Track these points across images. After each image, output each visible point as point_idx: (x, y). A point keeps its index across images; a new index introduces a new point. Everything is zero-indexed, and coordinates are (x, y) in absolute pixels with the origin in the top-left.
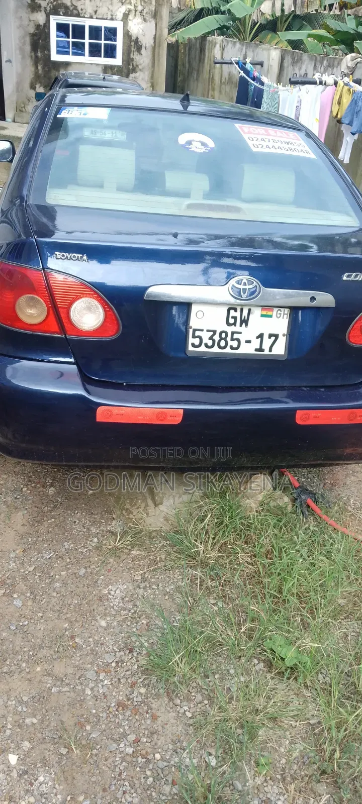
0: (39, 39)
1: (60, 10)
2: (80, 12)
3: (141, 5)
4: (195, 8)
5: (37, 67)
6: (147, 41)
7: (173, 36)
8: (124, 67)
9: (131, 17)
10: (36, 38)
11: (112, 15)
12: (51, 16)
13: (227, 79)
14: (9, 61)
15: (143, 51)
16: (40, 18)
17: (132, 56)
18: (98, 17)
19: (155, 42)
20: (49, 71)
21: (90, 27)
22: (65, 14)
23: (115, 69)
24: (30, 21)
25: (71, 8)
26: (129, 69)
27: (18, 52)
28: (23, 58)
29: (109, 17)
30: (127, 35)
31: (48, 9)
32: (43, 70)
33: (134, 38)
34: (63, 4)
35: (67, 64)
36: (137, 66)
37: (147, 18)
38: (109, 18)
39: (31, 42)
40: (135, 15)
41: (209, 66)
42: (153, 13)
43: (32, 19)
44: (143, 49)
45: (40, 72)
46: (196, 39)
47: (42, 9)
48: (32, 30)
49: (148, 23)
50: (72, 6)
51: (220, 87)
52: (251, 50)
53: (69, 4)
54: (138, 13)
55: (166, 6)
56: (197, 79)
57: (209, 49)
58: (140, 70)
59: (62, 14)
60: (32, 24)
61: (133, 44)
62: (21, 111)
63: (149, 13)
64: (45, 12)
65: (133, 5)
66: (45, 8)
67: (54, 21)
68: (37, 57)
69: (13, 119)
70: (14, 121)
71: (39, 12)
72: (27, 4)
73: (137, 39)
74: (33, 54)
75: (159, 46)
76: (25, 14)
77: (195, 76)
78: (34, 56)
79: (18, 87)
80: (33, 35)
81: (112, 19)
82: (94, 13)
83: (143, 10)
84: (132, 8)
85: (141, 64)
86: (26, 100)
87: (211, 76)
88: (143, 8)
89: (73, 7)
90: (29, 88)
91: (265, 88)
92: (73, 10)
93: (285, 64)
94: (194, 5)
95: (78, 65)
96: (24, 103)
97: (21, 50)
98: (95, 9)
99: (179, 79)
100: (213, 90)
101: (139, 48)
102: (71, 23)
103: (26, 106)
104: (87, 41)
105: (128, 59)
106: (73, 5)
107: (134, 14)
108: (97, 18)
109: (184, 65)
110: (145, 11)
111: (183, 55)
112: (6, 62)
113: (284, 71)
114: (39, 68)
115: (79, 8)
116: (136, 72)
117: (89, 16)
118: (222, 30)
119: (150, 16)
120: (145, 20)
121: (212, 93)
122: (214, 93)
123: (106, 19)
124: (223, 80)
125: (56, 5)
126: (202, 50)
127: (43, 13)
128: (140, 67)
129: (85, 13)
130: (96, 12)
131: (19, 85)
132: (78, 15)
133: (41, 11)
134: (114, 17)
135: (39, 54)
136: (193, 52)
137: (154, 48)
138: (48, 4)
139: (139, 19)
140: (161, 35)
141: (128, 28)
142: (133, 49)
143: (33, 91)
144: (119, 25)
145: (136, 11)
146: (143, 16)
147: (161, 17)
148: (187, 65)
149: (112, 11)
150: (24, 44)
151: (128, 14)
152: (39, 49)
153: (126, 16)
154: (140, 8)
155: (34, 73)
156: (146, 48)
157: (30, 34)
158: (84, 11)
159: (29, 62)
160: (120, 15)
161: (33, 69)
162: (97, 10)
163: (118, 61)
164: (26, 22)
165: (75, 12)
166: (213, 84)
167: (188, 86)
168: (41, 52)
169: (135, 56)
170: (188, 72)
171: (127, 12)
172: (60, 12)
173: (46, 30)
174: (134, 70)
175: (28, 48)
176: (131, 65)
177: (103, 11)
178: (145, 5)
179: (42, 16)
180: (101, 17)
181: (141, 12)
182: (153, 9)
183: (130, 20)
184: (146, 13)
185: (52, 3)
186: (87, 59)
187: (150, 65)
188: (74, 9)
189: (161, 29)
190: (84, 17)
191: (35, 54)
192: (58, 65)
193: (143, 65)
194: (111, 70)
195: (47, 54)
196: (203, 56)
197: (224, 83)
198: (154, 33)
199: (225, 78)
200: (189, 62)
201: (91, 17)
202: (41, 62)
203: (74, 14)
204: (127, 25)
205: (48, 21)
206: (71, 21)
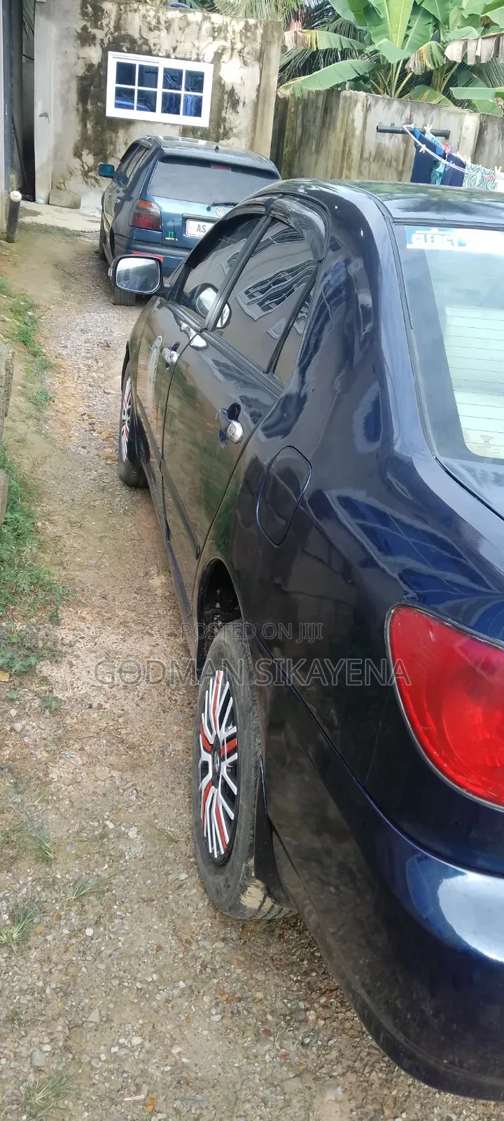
0: (90, 85)
1: (122, 44)
2: (152, 48)
3: (241, 41)
4: (317, 48)
5: (85, 126)
6: (247, 93)
7: (286, 88)
8: (212, 131)
9: (225, 57)
10: (85, 83)
11: (198, 55)
12: (110, 53)
13: (373, 153)
14: (45, 115)
15: (240, 108)
16: (94, 54)
17: (223, 114)
18: (178, 56)
19: (258, 96)
20: (103, 131)
21: (166, 70)
22: (130, 51)
23: (199, 133)
24: (79, 58)
25: (140, 42)
26: (219, 132)
27: (58, 102)
28: (66, 111)
29: (194, 57)
30: (218, 83)
31: (106, 42)
32: (93, 130)
33: (228, 88)
34: (128, 35)
35: (129, 123)
36: (231, 129)
37: (248, 61)
38: (193, 59)
39: (78, 89)
40: (232, 56)
41: (343, 134)
42: (258, 54)
43: (81, 56)
44: (241, 104)
45: (90, 132)
46: (318, 93)
47: (98, 42)
48: (81, 70)
49: (250, 68)
50: (140, 39)
51: (360, 165)
52: (421, 113)
53: (137, 36)
54: (235, 52)
55: (276, 45)
56: (318, 152)
57: (344, 109)
58: (235, 135)
59: (126, 50)
60: (81, 62)
61: (226, 97)
62: (59, 188)
63: (252, 54)
64: (101, 46)
65: (229, 41)
66: (102, 40)
67: (114, 58)
68: (85, 111)
69: (46, 199)
70: (48, 203)
71: (93, 47)
72: (76, 34)
73: (233, 90)
74: (80, 106)
75: (264, 101)
76: (72, 48)
77: (314, 147)
78: (81, 109)
79: (57, 154)
80: (82, 79)
81: (198, 60)
82: (172, 51)
83: (243, 49)
84: (228, 45)
85: (236, 127)
86: (68, 173)
87: (348, 149)
88: (243, 46)
89: (142, 40)
90: (72, 154)
91: (466, 171)
92: (141, 45)
93: (488, 136)
94: (316, 44)
95: (144, 125)
96: (63, 177)
97: (64, 101)
98: (174, 46)
99: (286, 150)
100: (349, 169)
101: (235, 103)
102: (138, 64)
103: (66, 181)
104: (160, 90)
105: (218, 120)
106: (142, 37)
107: (229, 54)
108: (176, 58)
109: (294, 130)
110: (246, 50)
111: (293, 116)
112: (41, 116)
113: (484, 145)
114: (89, 126)
115: (151, 42)
116: (229, 138)
117: (164, 55)
118: (359, 82)
119: (254, 59)
120: (245, 63)
121: (348, 172)
122: (350, 174)
123: (190, 60)
124: (366, 155)
125: (118, 36)
126: (328, 110)
127: (98, 47)
128: (235, 131)
129: (159, 50)
130: (175, 49)
131: (57, 150)
132: (149, 53)
133: (95, 44)
134: (201, 57)
135: (89, 107)
136: (311, 111)
137: (256, 105)
138: (106, 35)
139: (237, 61)
140: (268, 85)
141: (221, 74)
142: (225, 105)
143: (78, 160)
144: (207, 70)
145: (233, 49)
146: (243, 57)
147: (269, 59)
148: (299, 131)
149: (198, 48)
150: (68, 90)
151: (222, 54)
152: (89, 100)
153: (218, 57)
154: (239, 46)
155: (80, 133)
156: (244, 103)
157: (78, 76)
158: (158, 47)
159: (74, 118)
160: (209, 56)
161: (79, 128)
162: (176, 47)
163: (203, 121)
164: (72, 59)
165: (145, 48)
166: (349, 161)
167: (299, 161)
168: (92, 104)
169: (228, 114)
170: (301, 141)
171: (220, 51)
172: (122, 46)
173: (102, 73)
174: (226, 135)
175: (73, 97)
176: (222, 126)
177: (185, 48)
178: (247, 42)
179: (96, 51)
180: (182, 56)
181: (240, 52)
182: (258, 48)
183: (223, 62)
184: (248, 53)
185: (112, 34)
186: (158, 116)
187: (250, 130)
188: (144, 43)
189: (268, 77)
190: (158, 56)
191: (83, 107)
192: (116, 124)
193: (240, 127)
194: (193, 133)
195: (100, 107)
196: (328, 118)
197: (368, 160)
198: (259, 83)
199: (370, 153)
200: (303, 127)
201: (168, 56)
202: (92, 118)
203: (144, 50)
204: (219, 70)
205: (105, 59)
206: (137, 60)
